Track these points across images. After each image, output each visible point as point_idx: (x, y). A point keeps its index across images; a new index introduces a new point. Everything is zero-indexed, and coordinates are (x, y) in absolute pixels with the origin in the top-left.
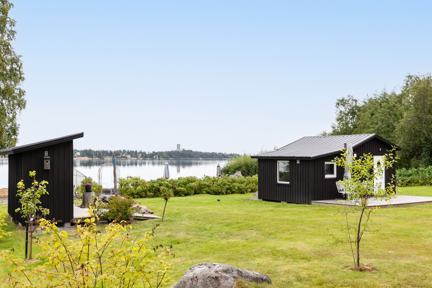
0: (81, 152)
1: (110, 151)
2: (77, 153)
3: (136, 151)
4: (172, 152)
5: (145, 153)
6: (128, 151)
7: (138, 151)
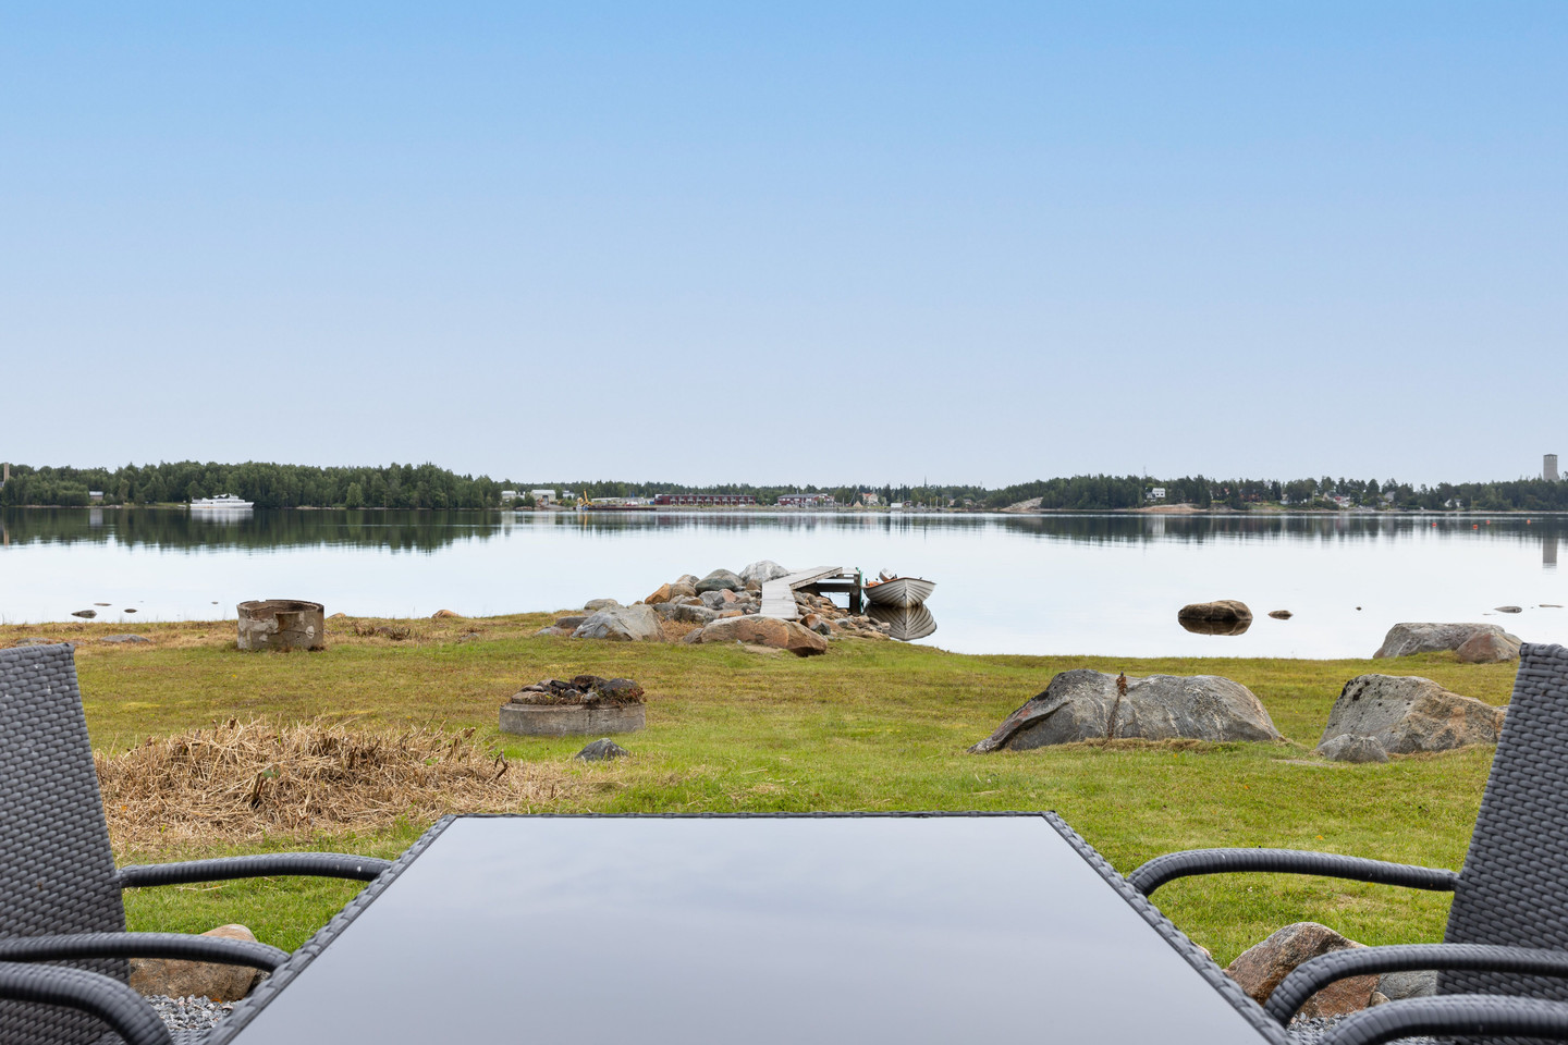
0: (1168, 485)
1: (1275, 484)
2: (1155, 490)
3: (1373, 483)
4: (1521, 483)
5: (1407, 489)
6: (1342, 481)
7: (1381, 484)
